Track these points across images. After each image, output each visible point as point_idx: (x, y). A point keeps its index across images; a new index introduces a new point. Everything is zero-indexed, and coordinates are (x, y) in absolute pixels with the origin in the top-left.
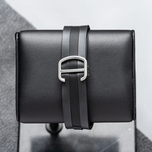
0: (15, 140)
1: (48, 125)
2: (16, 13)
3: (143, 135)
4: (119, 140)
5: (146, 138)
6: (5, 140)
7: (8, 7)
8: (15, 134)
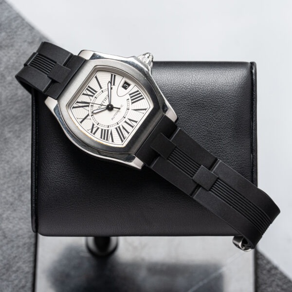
0: (28, 268)
1: (91, 239)
2: (32, 28)
3: (269, 262)
4: (225, 270)
5: (276, 268)
6: (8, 267)
7: (18, 17)
8: (28, 256)
